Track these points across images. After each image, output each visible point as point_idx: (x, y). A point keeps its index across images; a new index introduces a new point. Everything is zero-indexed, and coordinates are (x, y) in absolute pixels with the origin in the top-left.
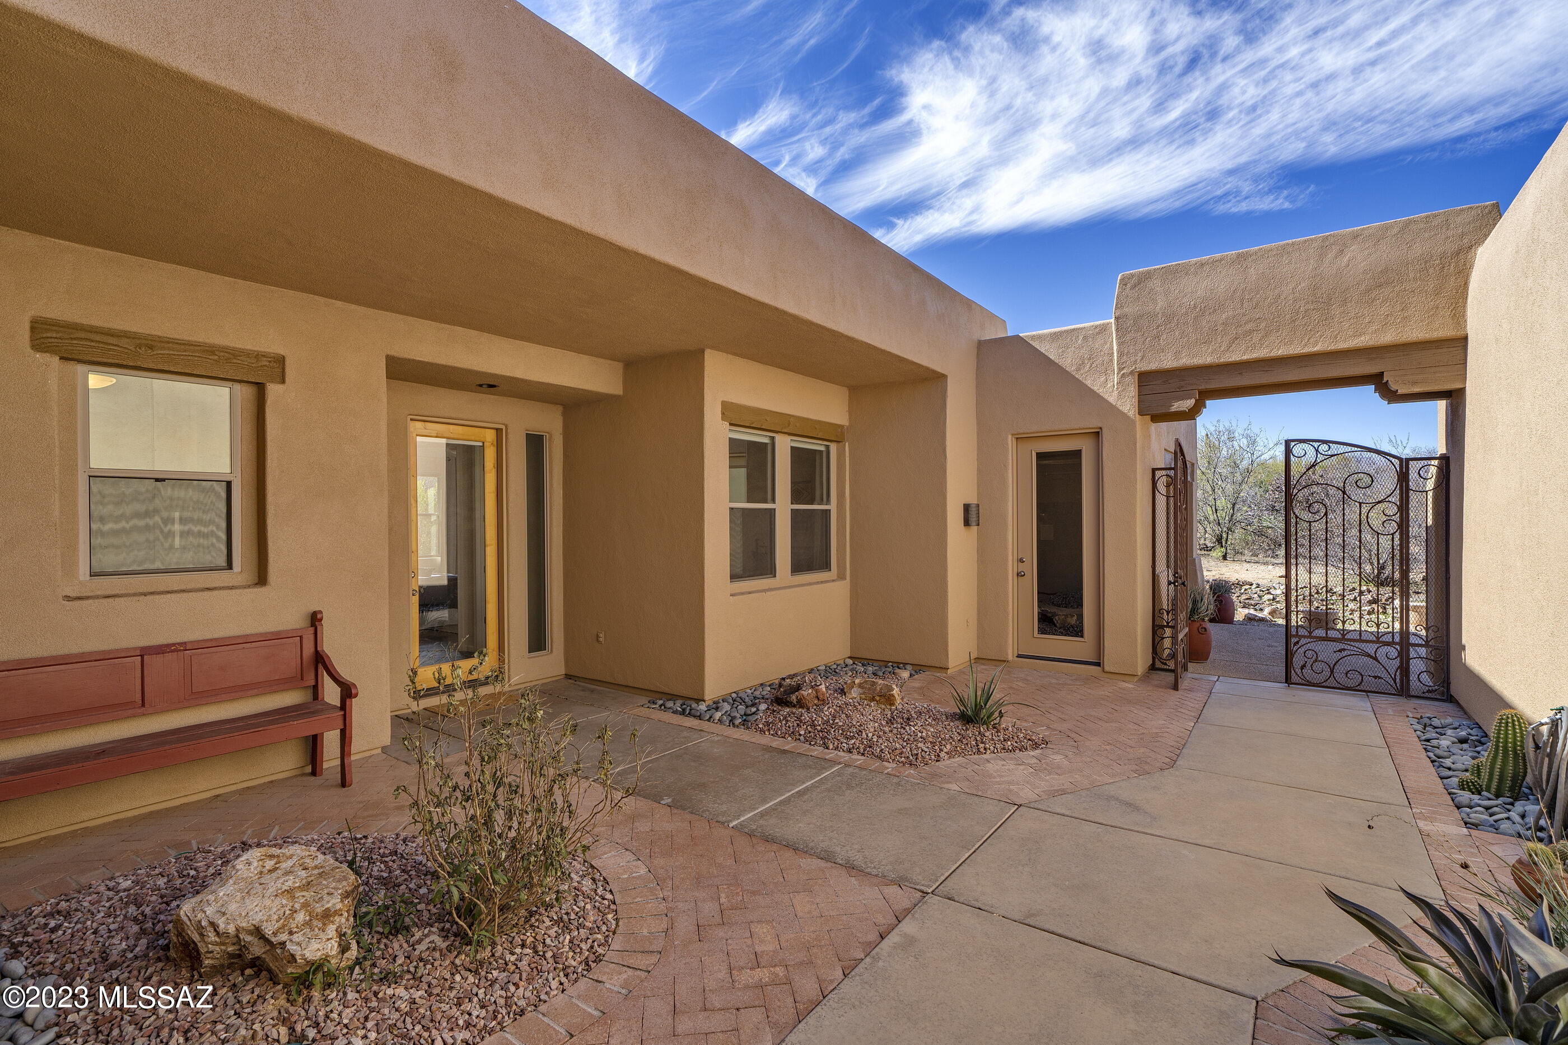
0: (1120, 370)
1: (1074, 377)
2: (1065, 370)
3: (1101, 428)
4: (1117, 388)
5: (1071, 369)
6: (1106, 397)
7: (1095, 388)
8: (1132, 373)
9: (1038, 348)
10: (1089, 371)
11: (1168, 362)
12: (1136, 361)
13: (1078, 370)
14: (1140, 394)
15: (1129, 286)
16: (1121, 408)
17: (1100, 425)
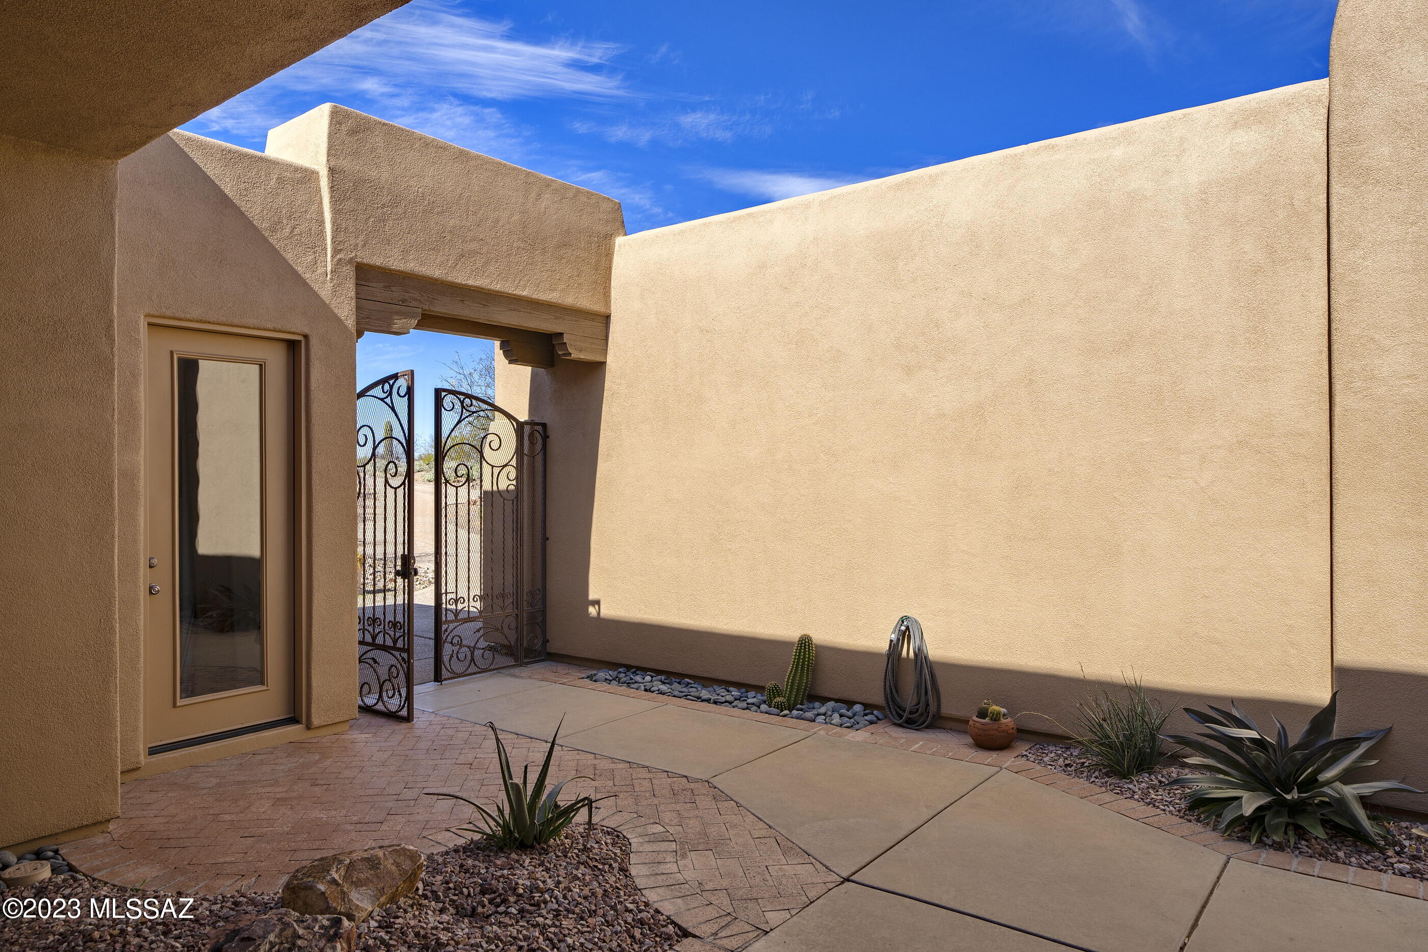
0: (336, 252)
1: (266, 240)
2: (251, 223)
3: (306, 337)
4: (332, 279)
5: (263, 226)
6: (316, 287)
7: (300, 270)
8: (351, 261)
9: (201, 165)
10: (288, 238)
11: (394, 261)
12: (357, 245)
13: (273, 230)
14: (358, 298)
15: (344, 128)
16: (336, 311)
17: (306, 331)
